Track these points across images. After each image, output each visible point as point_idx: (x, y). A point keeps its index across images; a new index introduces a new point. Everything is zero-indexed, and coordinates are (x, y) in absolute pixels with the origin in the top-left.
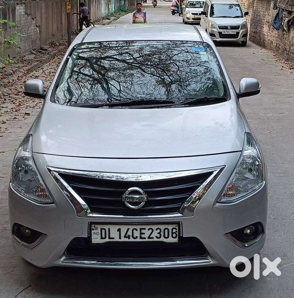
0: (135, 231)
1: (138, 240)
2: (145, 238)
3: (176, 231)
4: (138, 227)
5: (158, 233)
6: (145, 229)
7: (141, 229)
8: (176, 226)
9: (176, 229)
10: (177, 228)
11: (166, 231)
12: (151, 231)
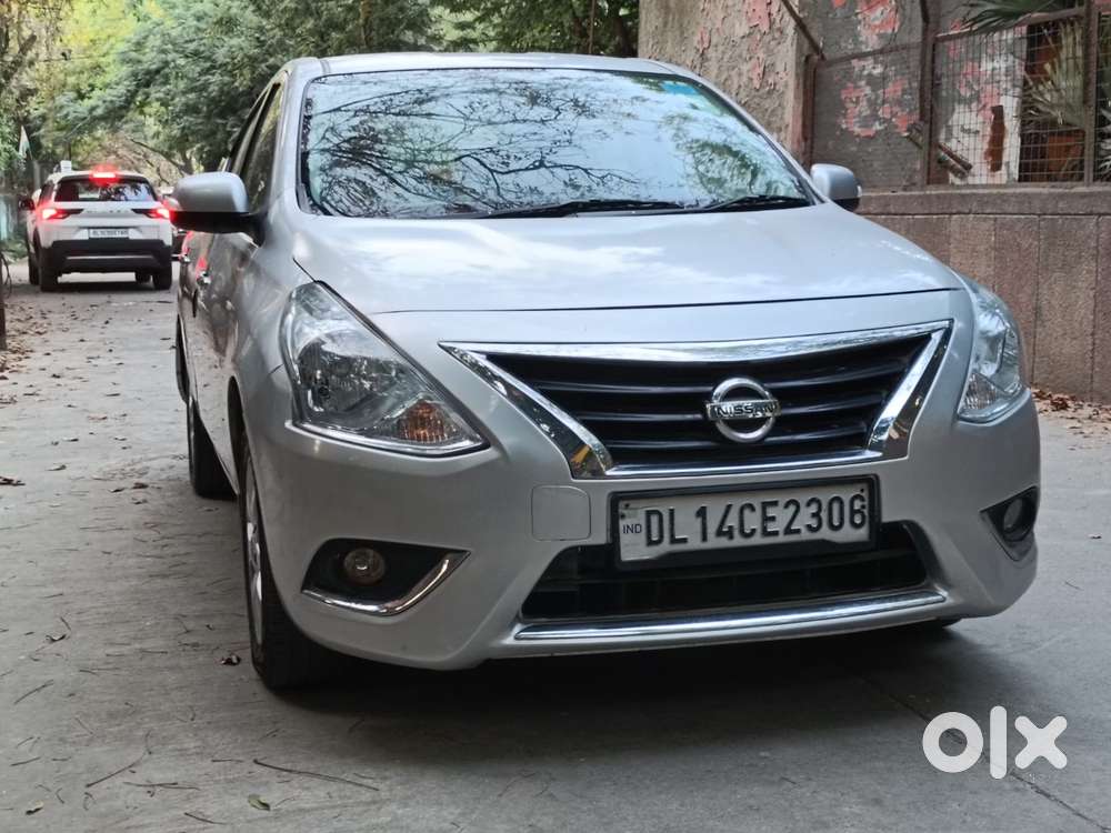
0: (747, 512)
1: (758, 540)
2: (776, 533)
3: (863, 507)
4: (756, 501)
5: (814, 515)
6: (775, 504)
7: (765, 505)
8: (862, 490)
9: (862, 499)
10: (865, 494)
11: (836, 506)
12: (792, 508)
